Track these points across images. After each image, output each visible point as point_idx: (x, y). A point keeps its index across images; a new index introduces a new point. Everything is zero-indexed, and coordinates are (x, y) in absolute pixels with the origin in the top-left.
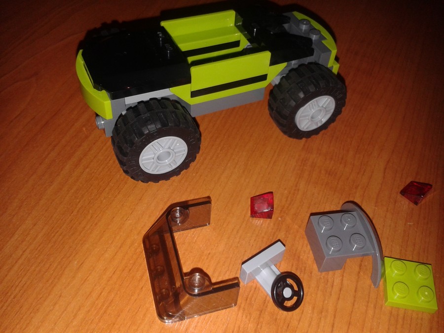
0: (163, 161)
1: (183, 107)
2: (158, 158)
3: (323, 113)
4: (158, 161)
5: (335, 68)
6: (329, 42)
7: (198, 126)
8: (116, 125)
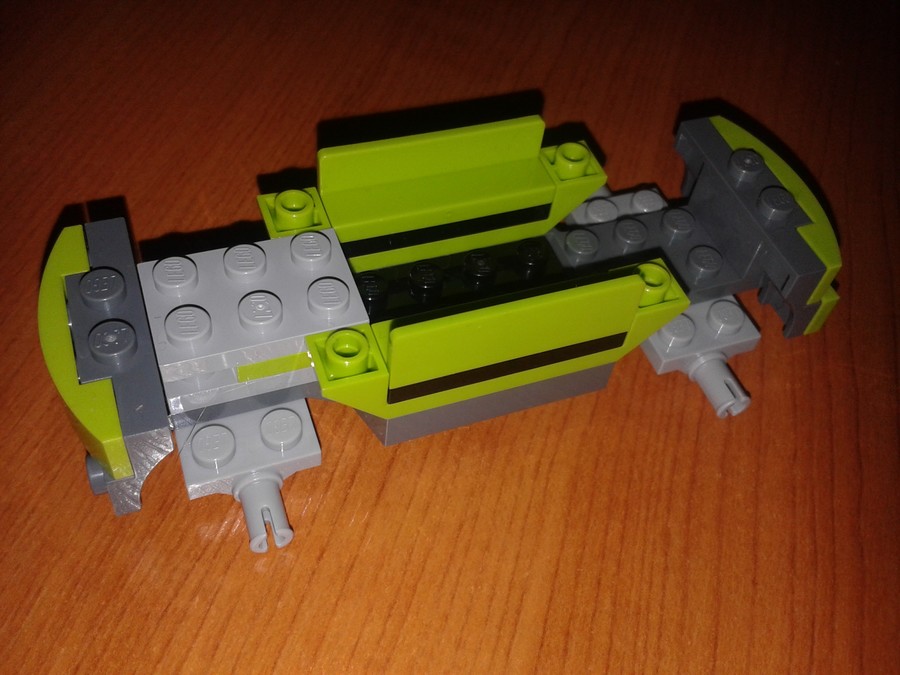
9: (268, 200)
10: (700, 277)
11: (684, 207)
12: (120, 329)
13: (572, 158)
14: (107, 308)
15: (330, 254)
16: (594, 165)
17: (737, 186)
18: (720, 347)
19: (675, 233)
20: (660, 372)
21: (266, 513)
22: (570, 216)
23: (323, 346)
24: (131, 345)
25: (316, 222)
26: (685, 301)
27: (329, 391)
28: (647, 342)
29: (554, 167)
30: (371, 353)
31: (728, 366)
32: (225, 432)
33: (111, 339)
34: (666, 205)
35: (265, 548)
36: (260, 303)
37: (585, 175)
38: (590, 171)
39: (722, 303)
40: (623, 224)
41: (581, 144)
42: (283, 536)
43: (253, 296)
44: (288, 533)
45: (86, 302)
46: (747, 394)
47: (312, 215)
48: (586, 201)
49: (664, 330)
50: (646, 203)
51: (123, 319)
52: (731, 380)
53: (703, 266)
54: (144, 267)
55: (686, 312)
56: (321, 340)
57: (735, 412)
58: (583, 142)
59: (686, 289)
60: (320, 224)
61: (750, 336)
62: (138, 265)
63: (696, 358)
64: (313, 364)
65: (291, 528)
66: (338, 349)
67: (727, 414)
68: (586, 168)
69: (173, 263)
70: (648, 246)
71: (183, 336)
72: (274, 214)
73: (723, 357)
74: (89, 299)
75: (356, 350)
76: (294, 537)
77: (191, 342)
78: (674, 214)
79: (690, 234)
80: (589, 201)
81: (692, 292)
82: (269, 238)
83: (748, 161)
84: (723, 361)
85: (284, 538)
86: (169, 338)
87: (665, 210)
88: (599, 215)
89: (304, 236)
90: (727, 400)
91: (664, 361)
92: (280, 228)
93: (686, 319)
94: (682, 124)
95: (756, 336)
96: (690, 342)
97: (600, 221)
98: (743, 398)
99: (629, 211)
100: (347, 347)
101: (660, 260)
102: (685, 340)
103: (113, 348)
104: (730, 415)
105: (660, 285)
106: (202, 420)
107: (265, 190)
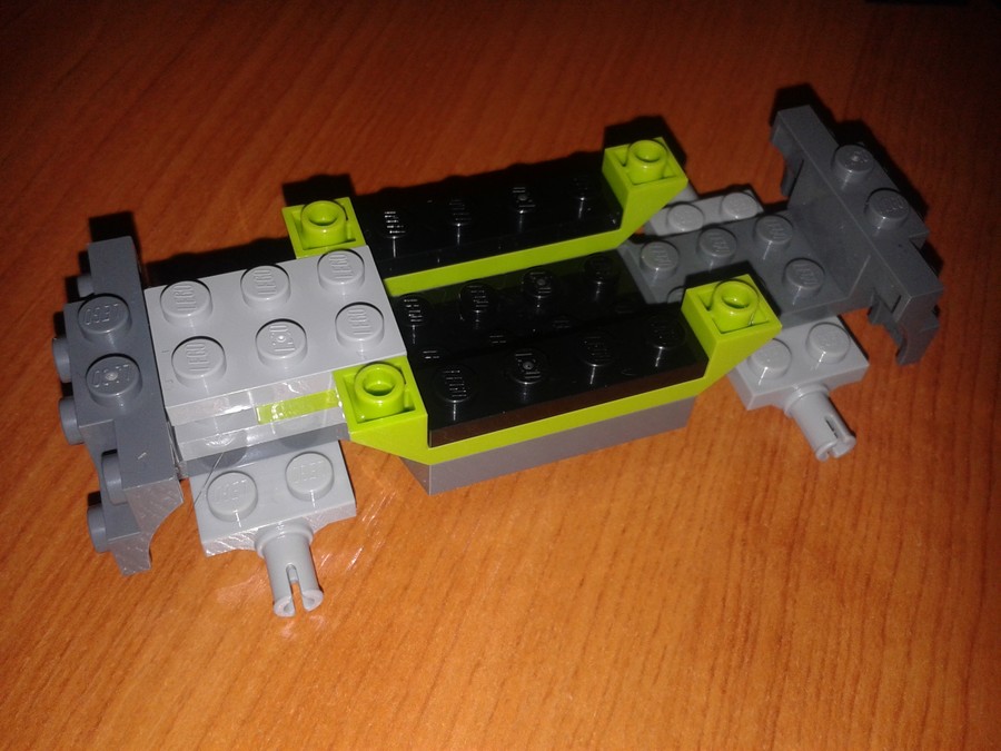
9: (293, 213)
10: (798, 296)
11: (782, 213)
12: (121, 366)
13: (647, 158)
14: (111, 340)
15: (363, 276)
16: (673, 165)
17: (843, 188)
18: (819, 378)
19: (771, 244)
20: (749, 408)
21: (292, 572)
22: (647, 224)
23: (351, 381)
24: (135, 382)
25: (349, 237)
26: (775, 325)
27: (358, 434)
28: (734, 371)
29: (626, 170)
30: (407, 390)
31: (830, 400)
32: (244, 480)
33: (112, 377)
34: (761, 210)
35: (291, 612)
36: (281, 333)
37: (663, 178)
38: (668, 173)
39: (822, 326)
40: (709, 233)
41: (657, 142)
42: (311, 597)
43: (272, 326)
44: (317, 595)
45: (85, 335)
46: (853, 433)
47: (345, 230)
48: (666, 206)
49: (754, 358)
50: (738, 208)
51: (127, 354)
52: (833, 417)
53: (802, 283)
54: (152, 293)
55: (779, 337)
56: (349, 376)
57: (838, 454)
58: (661, 139)
59: (777, 311)
60: (353, 240)
61: (857, 364)
62: (146, 291)
63: (792, 391)
64: (340, 404)
65: (321, 589)
66: (369, 386)
67: (828, 456)
68: (663, 169)
69: (183, 288)
70: (737, 260)
71: (194, 373)
72: (301, 229)
73: (825, 389)
74: (89, 331)
75: (390, 386)
76: (324, 599)
77: (204, 379)
78: (768, 221)
79: (788, 245)
80: (670, 206)
81: (784, 315)
82: (295, 258)
83: (855, 159)
84: (825, 395)
85: (313, 600)
86: (178, 377)
87: (759, 216)
88: (683, 222)
89: (333, 255)
90: (828, 440)
91: (755, 395)
92: (308, 245)
93: (780, 346)
94: (779, 113)
95: (864, 364)
96: (785, 372)
97: (683, 230)
98: (847, 438)
99: (718, 219)
100: (379, 384)
101: (747, 277)
102: (779, 370)
103: (115, 387)
104: (832, 458)
105: (747, 306)
106: (219, 467)
107: (291, 202)
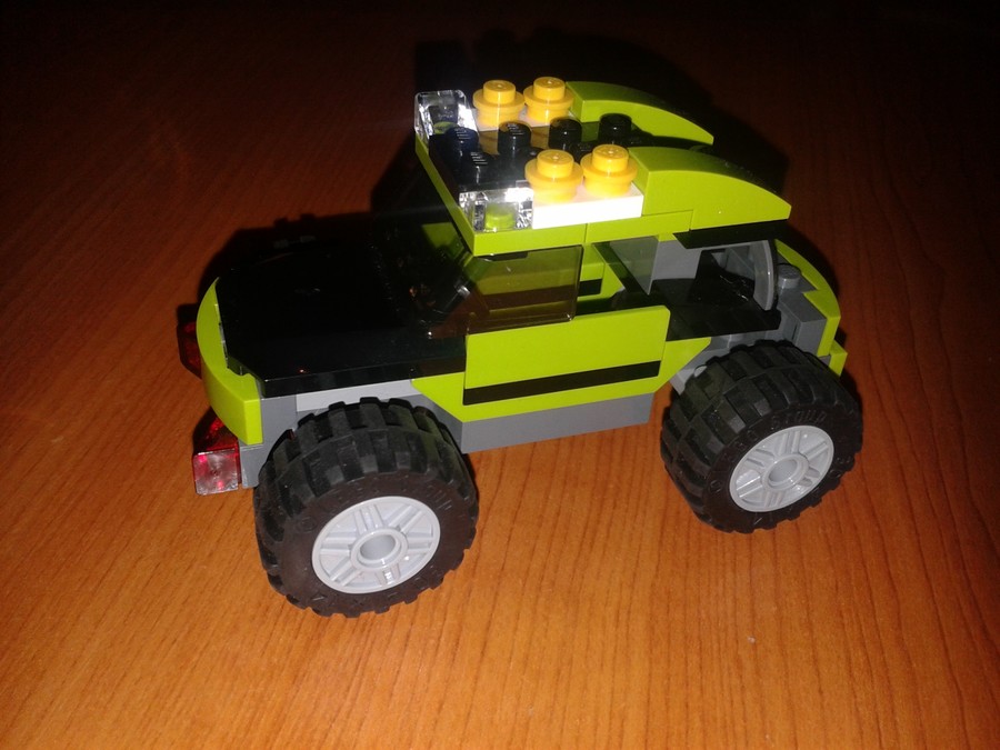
0: (375, 558)
1: (441, 427)
2: (364, 551)
3: (800, 471)
4: (361, 558)
5: (837, 361)
6: (821, 296)
7: (473, 474)
8: (270, 457)
